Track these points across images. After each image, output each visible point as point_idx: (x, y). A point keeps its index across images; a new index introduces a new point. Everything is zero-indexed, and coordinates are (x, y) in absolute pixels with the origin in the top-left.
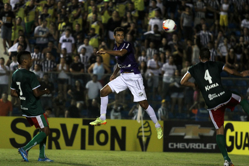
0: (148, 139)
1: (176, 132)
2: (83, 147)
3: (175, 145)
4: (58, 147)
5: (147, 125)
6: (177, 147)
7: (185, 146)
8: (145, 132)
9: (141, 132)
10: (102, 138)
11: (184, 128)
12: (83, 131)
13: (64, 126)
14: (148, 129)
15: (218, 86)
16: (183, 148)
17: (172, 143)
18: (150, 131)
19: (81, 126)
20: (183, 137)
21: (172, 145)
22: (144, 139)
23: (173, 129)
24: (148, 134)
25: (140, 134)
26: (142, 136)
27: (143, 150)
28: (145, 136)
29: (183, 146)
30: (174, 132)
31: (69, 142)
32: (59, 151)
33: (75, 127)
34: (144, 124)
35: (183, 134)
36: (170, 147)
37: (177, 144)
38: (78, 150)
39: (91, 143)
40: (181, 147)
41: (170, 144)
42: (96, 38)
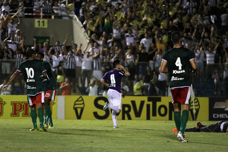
0: (197, 111)
1: (219, 105)
2: (148, 118)
3: (218, 116)
4: (130, 118)
5: (196, 101)
6: (219, 117)
7: (225, 116)
8: (195, 106)
9: (193, 106)
10: (163, 111)
11: (224, 102)
12: (148, 106)
13: (133, 102)
14: (197, 104)
15: (184, 72)
16: (224, 117)
17: (216, 114)
18: (199, 105)
19: (146, 102)
20: (224, 109)
21: (216, 116)
22: (194, 111)
23: (216, 103)
24: (198, 107)
25: (191, 108)
26: (193, 109)
27: (193, 120)
28: (195, 109)
29: (224, 116)
30: (217, 106)
31: (138, 114)
32: (130, 121)
33: (142, 103)
34: (194, 100)
35: (224, 107)
36: (214, 117)
37: (219, 115)
38: (145, 120)
39: (154, 115)
40: (222, 117)
41: (214, 115)
42: (166, 36)
